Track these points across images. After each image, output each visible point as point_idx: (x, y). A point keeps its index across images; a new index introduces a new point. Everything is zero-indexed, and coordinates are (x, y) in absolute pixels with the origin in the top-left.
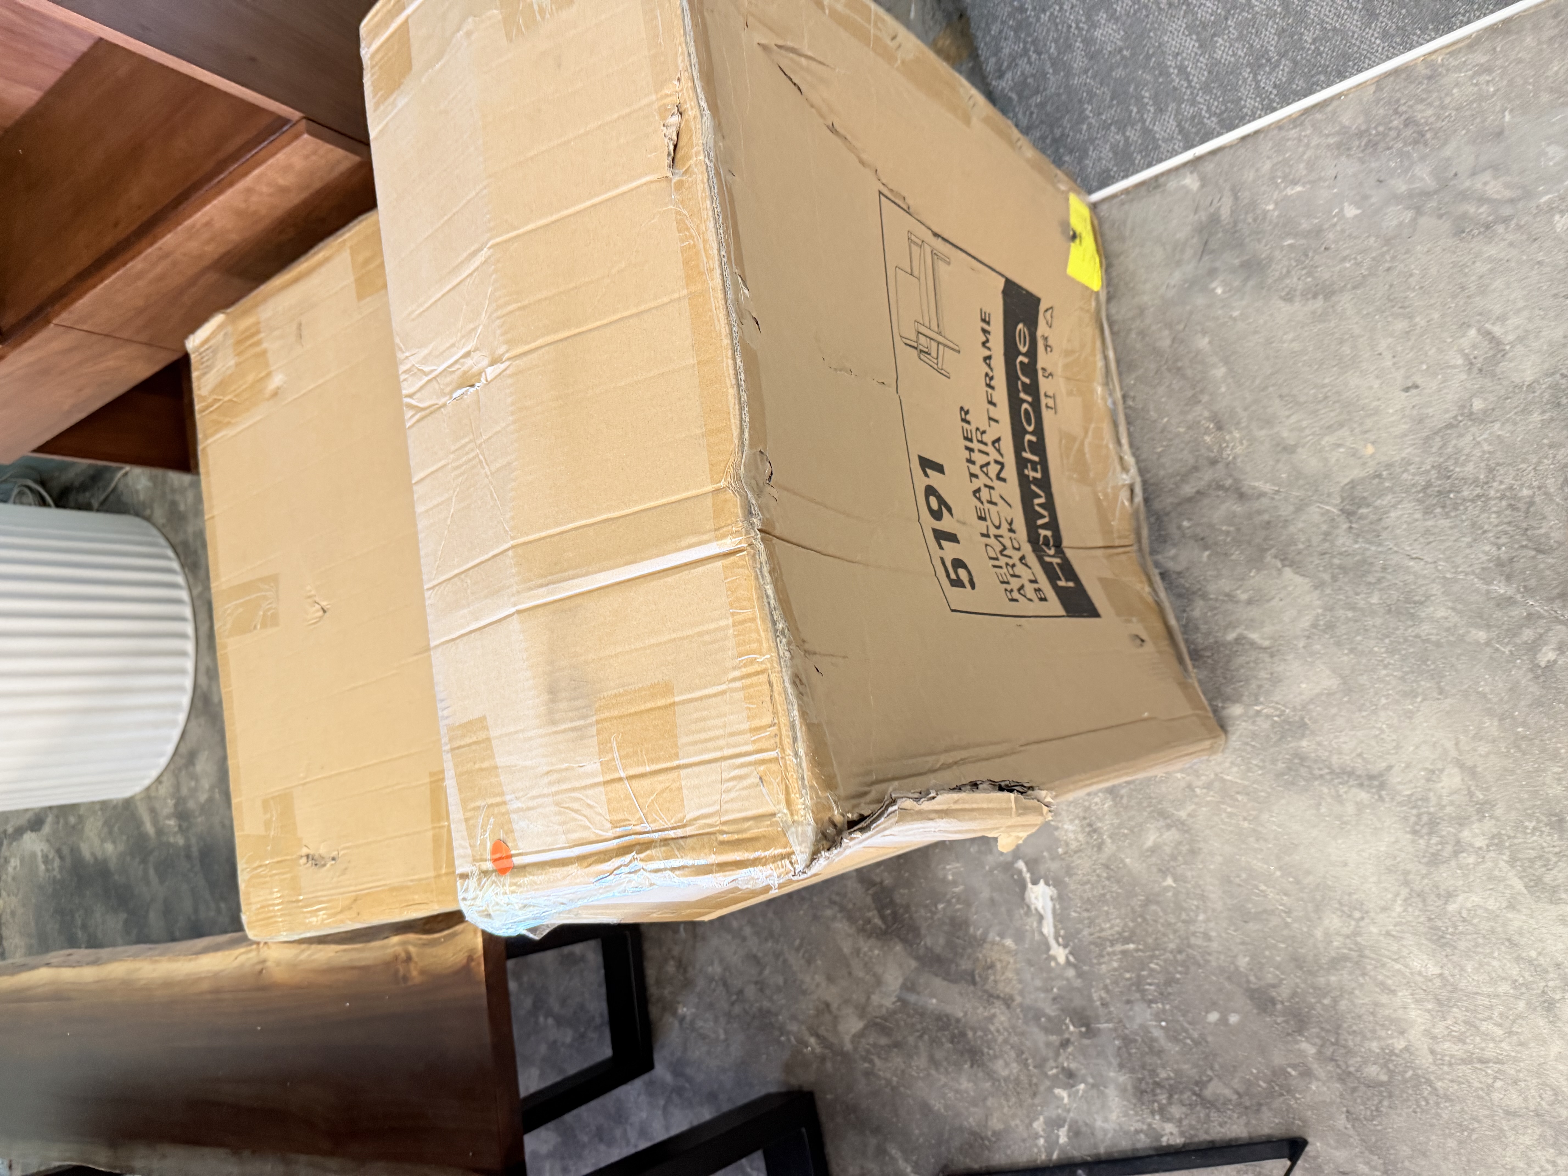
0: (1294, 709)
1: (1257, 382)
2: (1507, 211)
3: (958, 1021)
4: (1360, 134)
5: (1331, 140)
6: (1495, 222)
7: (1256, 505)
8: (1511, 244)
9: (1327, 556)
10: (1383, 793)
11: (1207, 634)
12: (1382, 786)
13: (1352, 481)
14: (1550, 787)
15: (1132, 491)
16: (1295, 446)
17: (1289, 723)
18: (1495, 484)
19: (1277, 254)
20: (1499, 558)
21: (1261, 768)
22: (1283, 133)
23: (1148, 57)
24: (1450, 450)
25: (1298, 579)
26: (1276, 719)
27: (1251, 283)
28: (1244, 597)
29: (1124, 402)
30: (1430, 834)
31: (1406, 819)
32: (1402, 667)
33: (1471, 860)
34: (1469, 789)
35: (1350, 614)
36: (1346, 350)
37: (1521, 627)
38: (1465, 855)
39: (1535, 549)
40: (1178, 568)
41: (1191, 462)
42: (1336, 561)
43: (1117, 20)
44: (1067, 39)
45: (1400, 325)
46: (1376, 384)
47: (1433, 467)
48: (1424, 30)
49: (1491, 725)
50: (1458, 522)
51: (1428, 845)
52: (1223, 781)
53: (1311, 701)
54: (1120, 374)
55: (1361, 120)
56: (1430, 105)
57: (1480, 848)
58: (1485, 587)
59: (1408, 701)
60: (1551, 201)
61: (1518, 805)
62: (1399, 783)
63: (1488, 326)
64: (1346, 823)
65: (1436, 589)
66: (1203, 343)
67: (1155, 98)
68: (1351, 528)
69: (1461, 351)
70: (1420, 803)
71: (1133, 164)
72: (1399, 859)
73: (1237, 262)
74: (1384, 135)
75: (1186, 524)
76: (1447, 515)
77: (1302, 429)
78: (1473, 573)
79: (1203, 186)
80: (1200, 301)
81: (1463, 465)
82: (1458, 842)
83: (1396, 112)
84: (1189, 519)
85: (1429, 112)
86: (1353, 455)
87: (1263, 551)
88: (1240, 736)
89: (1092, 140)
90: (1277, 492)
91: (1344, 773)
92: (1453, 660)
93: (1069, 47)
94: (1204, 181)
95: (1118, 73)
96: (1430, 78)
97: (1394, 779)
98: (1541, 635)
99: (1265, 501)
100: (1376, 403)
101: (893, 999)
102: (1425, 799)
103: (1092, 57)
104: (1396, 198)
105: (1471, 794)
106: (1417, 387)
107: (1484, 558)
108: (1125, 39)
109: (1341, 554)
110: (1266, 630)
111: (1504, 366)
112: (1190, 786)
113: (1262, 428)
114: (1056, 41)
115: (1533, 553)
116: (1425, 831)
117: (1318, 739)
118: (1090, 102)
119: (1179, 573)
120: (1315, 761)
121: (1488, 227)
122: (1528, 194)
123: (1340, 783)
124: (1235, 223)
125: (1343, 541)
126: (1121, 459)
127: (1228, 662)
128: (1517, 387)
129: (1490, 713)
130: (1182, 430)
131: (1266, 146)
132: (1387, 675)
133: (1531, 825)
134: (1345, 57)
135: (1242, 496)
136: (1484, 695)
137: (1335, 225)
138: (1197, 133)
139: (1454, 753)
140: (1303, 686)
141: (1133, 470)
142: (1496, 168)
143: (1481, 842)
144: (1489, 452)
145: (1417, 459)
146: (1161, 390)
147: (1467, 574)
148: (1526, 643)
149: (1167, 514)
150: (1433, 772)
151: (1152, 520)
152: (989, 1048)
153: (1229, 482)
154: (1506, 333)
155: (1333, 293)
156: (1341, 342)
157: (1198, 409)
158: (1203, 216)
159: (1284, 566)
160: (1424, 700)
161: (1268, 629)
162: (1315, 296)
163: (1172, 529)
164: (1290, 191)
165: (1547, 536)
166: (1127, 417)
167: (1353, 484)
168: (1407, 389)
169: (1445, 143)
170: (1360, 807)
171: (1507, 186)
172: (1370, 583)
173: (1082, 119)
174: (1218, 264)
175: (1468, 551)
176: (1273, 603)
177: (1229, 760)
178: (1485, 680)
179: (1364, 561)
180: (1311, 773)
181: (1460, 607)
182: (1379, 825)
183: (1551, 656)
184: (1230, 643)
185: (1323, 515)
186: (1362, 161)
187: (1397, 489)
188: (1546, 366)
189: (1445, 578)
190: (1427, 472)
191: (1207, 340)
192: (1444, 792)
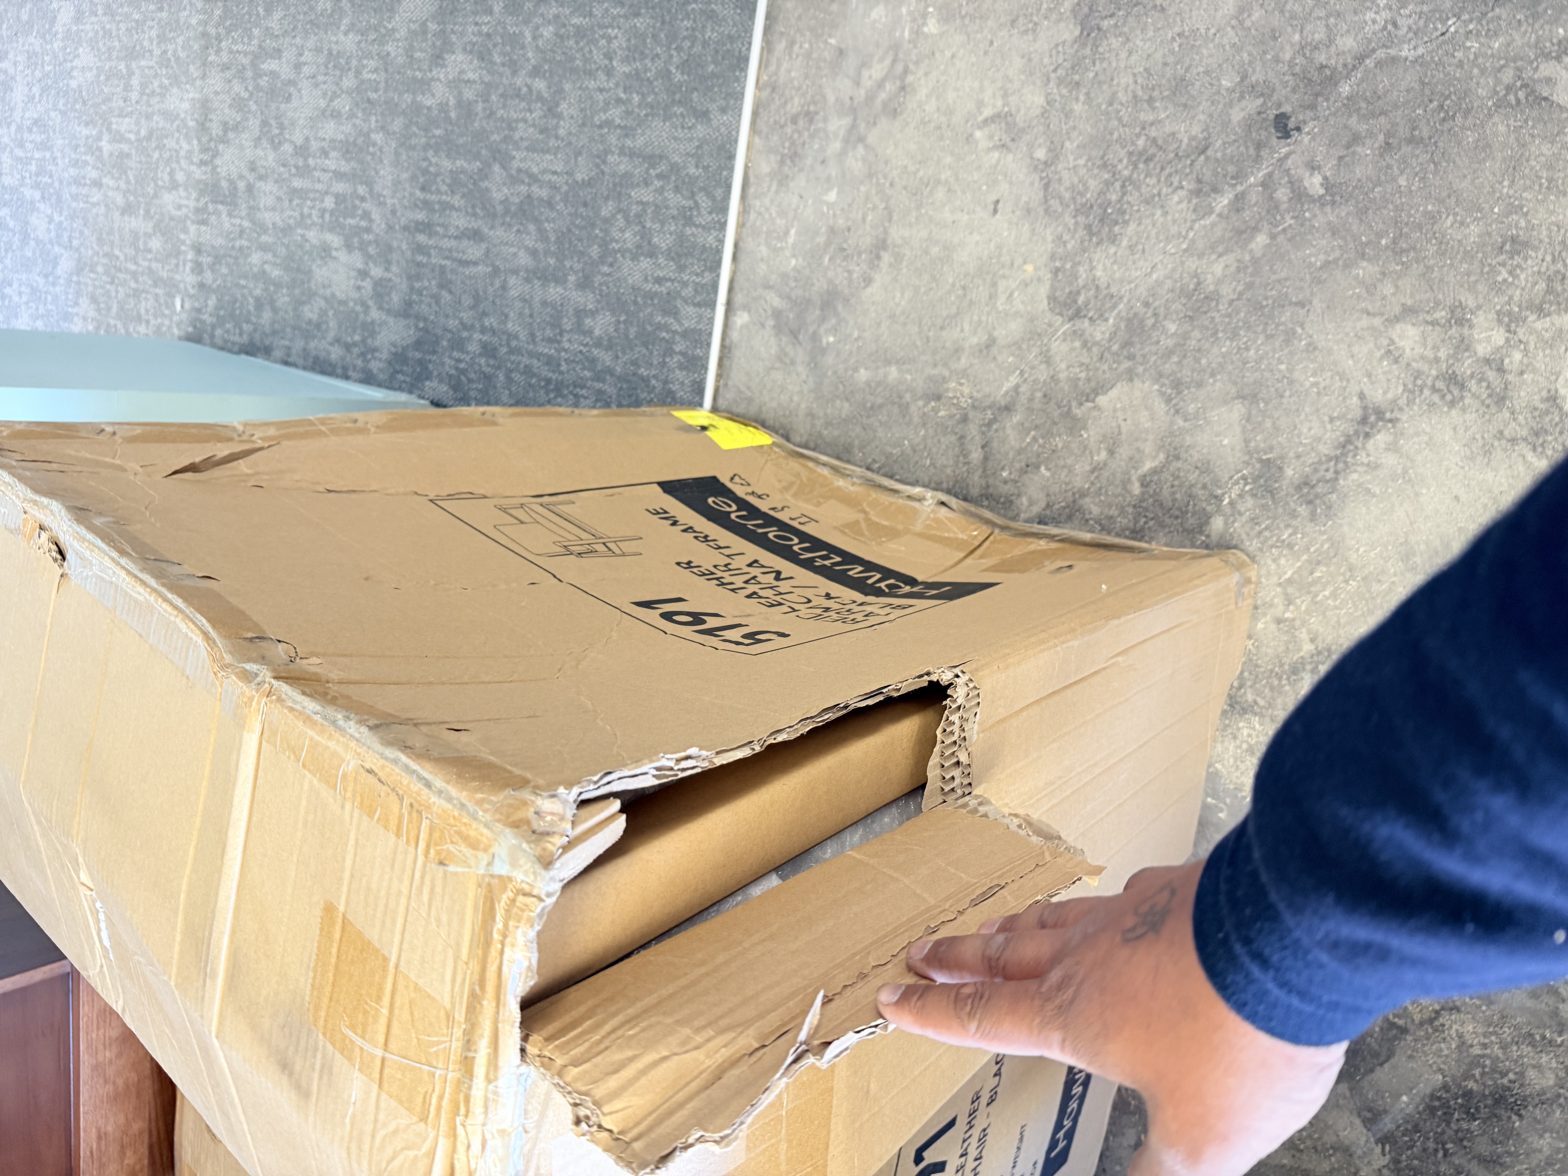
0: (1247, 463)
1: (919, 343)
2: (899, 68)
3: (1445, 1087)
4: (782, 163)
5: (774, 188)
6: (903, 80)
7: (1023, 399)
8: (926, 74)
9: (1106, 355)
10: (1388, 415)
11: (1122, 512)
12: (1380, 413)
13: (1049, 298)
14: (1466, 237)
15: (943, 503)
16: (990, 335)
17: (1259, 477)
18: (1120, 167)
19: (830, 274)
20: (1190, 191)
21: (1294, 533)
22: (748, 224)
23: (635, 303)
24: (1067, 195)
25: (1113, 393)
26: (1247, 488)
27: (840, 308)
28: (1103, 455)
29: (872, 471)
30: (1462, 387)
31: (1432, 405)
32: (1255, 332)
33: (1517, 356)
34: (1427, 323)
35: (1175, 359)
36: (935, 250)
37: (1271, 198)
38: (1507, 361)
39: (1199, 155)
40: (1043, 504)
41: (953, 438)
42: (1115, 348)
43: (597, 311)
44: (587, 358)
45: (940, 194)
46: (976, 237)
47: (1075, 217)
48: (737, 79)
49: (1364, 269)
50: (1137, 215)
51: (1475, 396)
52: (1290, 581)
53: (1247, 442)
54: (848, 462)
55: (773, 158)
56: (792, 98)
57: (1508, 340)
58: (1214, 216)
59: (1296, 342)
60: (911, 29)
61: (1472, 279)
62: (1385, 393)
63: (980, 119)
64: (1405, 472)
65: (1192, 264)
66: (863, 375)
67: (665, 313)
68: (1091, 319)
69: (989, 150)
70: (1419, 382)
71: (700, 358)
72: (1478, 436)
73: (818, 312)
74: (793, 143)
75: (1005, 474)
76: (1126, 223)
77: (980, 321)
78: (1194, 221)
79: (749, 311)
80: (829, 359)
81: (1087, 189)
82: (1487, 361)
83: (782, 127)
84: (1003, 469)
85: (796, 100)
86: (1026, 285)
87: (1068, 414)
88: (1248, 534)
89: (666, 382)
90: (1022, 373)
91: (1344, 447)
92: (1274, 277)
93: (593, 361)
94: (746, 308)
95: (633, 331)
96: (773, 90)
97: (1377, 396)
98: (1290, 182)
99: (1023, 389)
100: (992, 245)
101: (1378, 1149)
102: (1418, 374)
103: (610, 347)
104: (842, 154)
105: (1434, 323)
106: (997, 202)
107: (1184, 205)
108: (613, 314)
109: (1110, 340)
110: (1147, 451)
111: (1020, 119)
112: (1279, 621)
113: (959, 359)
114: (583, 369)
115: (1202, 158)
116: (1456, 392)
117: (1291, 454)
118: (639, 367)
119: (1048, 506)
120: (1316, 470)
121: (903, 88)
122: (896, 47)
123: (1355, 456)
124: (789, 298)
125: (1100, 332)
126: (909, 497)
127: (1161, 505)
128: (1044, 113)
129: (1347, 266)
130: (922, 433)
131: (749, 244)
132: (1257, 351)
133: (1504, 274)
134: (721, 148)
135: (1008, 408)
136: (1326, 264)
137: (835, 215)
138: (708, 293)
139: (1377, 321)
140: (1226, 442)
141: (929, 494)
142: (864, 64)
143: (1499, 337)
144: (1088, 160)
145: (1060, 229)
146: (880, 433)
147: (1191, 228)
148: (1291, 199)
149: (988, 486)
150: (1389, 352)
151: (985, 503)
152: (1504, 1075)
153: (989, 414)
154: (994, 106)
155: (884, 241)
156: (926, 252)
157: (913, 408)
158: (771, 322)
159: (1093, 401)
160: (1302, 326)
161: (1148, 448)
162: (878, 257)
163: (1005, 489)
164: (791, 240)
165: (1192, 138)
166: (886, 475)
167: (1052, 299)
168: (995, 211)
169: (824, 97)
170: (1393, 448)
171: (881, 60)
172: (1154, 325)
173: (645, 380)
174: (811, 329)
175: (1169, 218)
176: (1124, 430)
177: (1269, 562)
178: (1310, 255)
179: (1129, 321)
180: (1327, 481)
181: (1220, 249)
182: (1426, 438)
183: (1317, 179)
184: (1143, 493)
185: (1064, 340)
186: (801, 170)
187: (1077, 259)
188: (1039, 83)
189: (1185, 251)
190: (1076, 223)
191: (862, 371)
192: (1419, 350)
